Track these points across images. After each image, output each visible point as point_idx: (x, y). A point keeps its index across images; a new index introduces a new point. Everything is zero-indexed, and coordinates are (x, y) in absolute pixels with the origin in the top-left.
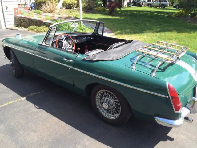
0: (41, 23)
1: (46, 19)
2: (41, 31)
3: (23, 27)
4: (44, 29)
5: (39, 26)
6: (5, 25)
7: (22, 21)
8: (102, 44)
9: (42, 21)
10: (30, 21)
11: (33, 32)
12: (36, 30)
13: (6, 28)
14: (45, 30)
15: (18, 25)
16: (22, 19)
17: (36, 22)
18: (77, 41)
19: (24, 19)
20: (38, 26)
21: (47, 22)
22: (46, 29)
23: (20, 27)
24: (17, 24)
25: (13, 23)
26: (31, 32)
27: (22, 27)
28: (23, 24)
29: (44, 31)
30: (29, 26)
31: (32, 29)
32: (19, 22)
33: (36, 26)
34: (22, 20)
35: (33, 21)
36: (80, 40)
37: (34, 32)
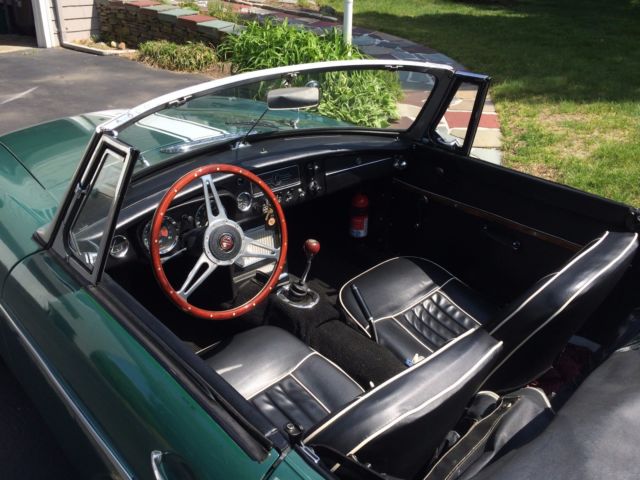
0: (189, 30)
1: (212, 15)
2: (187, 63)
3: (123, 45)
4: (198, 57)
5: (181, 40)
6: (59, 34)
7: (120, 20)
8: (457, 204)
9: (194, 23)
10: (150, 18)
11: (156, 68)
12: (166, 59)
13: (62, 45)
14: (203, 62)
15: (105, 32)
16: (120, 10)
17: (173, 26)
18: (304, 186)
19: (127, 12)
20: (178, 44)
21: (210, 29)
22: (205, 57)
23: (114, 43)
24: (105, 28)
25: (88, 24)
26: (148, 66)
27: (118, 42)
28: (126, 30)
29: (199, 63)
30: (144, 41)
31: (152, 54)
32: (112, 22)
33: (170, 41)
34: (121, 16)
35: (159, 22)
36: (324, 182)
37: (159, 66)
